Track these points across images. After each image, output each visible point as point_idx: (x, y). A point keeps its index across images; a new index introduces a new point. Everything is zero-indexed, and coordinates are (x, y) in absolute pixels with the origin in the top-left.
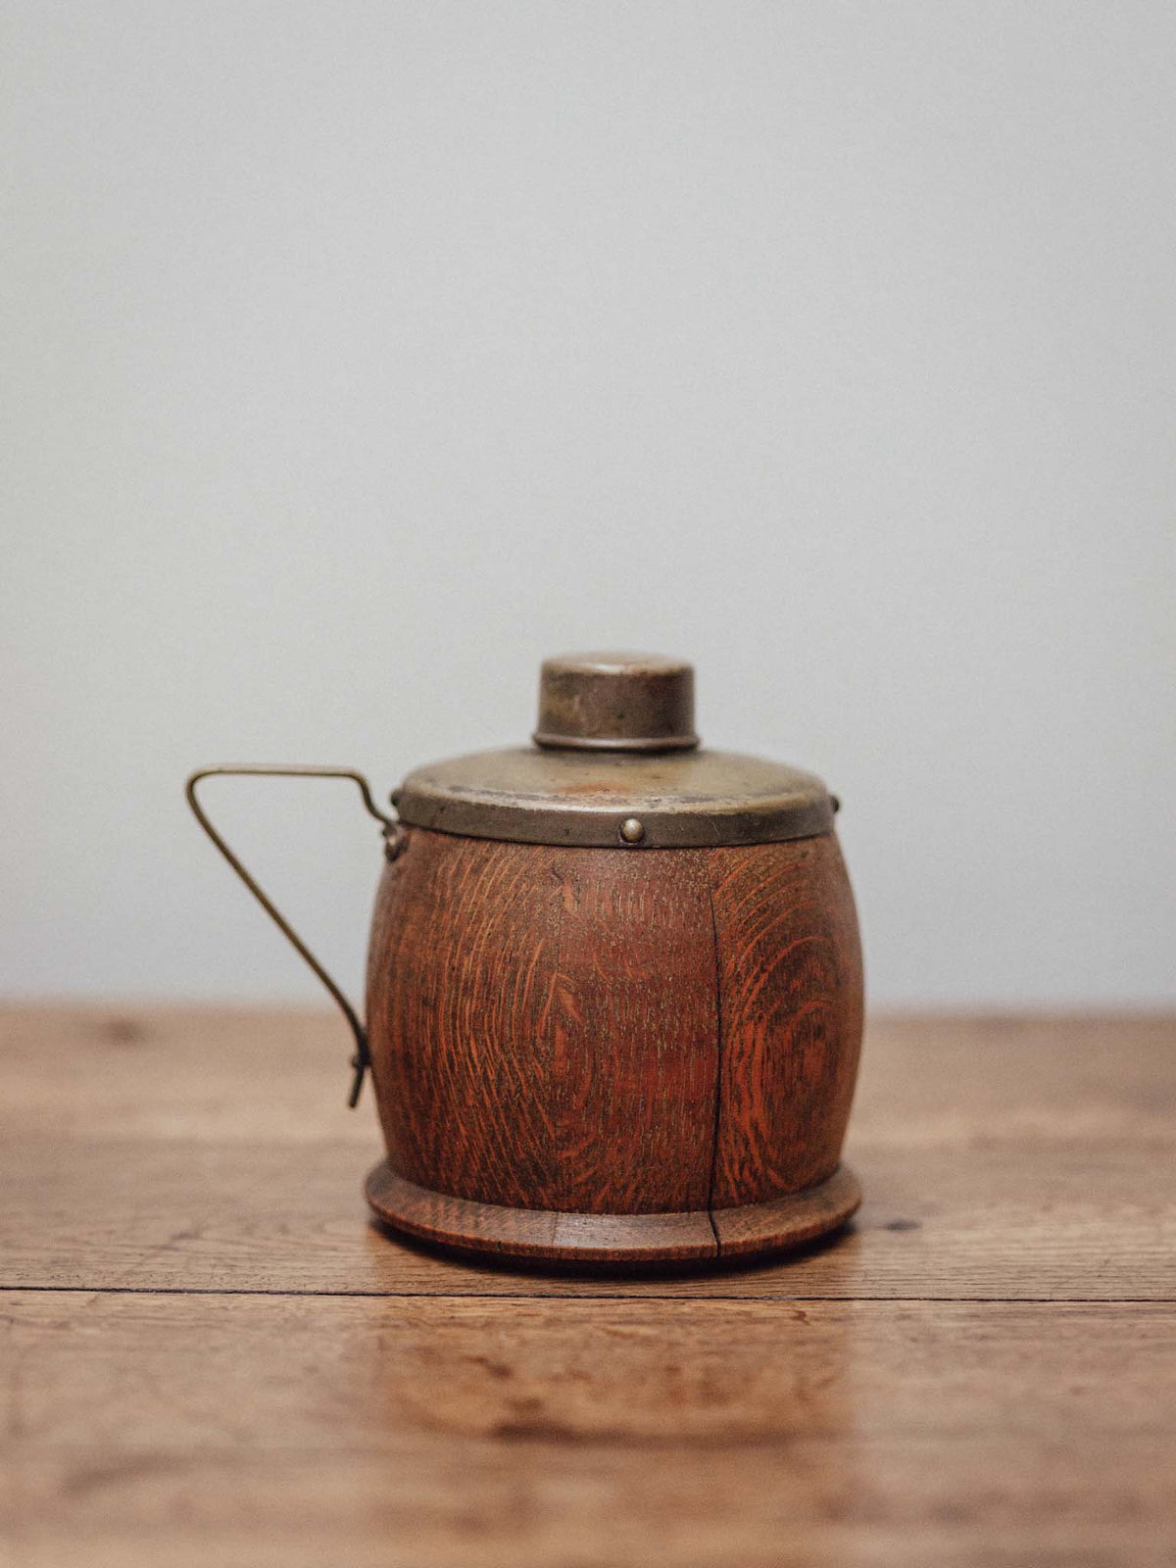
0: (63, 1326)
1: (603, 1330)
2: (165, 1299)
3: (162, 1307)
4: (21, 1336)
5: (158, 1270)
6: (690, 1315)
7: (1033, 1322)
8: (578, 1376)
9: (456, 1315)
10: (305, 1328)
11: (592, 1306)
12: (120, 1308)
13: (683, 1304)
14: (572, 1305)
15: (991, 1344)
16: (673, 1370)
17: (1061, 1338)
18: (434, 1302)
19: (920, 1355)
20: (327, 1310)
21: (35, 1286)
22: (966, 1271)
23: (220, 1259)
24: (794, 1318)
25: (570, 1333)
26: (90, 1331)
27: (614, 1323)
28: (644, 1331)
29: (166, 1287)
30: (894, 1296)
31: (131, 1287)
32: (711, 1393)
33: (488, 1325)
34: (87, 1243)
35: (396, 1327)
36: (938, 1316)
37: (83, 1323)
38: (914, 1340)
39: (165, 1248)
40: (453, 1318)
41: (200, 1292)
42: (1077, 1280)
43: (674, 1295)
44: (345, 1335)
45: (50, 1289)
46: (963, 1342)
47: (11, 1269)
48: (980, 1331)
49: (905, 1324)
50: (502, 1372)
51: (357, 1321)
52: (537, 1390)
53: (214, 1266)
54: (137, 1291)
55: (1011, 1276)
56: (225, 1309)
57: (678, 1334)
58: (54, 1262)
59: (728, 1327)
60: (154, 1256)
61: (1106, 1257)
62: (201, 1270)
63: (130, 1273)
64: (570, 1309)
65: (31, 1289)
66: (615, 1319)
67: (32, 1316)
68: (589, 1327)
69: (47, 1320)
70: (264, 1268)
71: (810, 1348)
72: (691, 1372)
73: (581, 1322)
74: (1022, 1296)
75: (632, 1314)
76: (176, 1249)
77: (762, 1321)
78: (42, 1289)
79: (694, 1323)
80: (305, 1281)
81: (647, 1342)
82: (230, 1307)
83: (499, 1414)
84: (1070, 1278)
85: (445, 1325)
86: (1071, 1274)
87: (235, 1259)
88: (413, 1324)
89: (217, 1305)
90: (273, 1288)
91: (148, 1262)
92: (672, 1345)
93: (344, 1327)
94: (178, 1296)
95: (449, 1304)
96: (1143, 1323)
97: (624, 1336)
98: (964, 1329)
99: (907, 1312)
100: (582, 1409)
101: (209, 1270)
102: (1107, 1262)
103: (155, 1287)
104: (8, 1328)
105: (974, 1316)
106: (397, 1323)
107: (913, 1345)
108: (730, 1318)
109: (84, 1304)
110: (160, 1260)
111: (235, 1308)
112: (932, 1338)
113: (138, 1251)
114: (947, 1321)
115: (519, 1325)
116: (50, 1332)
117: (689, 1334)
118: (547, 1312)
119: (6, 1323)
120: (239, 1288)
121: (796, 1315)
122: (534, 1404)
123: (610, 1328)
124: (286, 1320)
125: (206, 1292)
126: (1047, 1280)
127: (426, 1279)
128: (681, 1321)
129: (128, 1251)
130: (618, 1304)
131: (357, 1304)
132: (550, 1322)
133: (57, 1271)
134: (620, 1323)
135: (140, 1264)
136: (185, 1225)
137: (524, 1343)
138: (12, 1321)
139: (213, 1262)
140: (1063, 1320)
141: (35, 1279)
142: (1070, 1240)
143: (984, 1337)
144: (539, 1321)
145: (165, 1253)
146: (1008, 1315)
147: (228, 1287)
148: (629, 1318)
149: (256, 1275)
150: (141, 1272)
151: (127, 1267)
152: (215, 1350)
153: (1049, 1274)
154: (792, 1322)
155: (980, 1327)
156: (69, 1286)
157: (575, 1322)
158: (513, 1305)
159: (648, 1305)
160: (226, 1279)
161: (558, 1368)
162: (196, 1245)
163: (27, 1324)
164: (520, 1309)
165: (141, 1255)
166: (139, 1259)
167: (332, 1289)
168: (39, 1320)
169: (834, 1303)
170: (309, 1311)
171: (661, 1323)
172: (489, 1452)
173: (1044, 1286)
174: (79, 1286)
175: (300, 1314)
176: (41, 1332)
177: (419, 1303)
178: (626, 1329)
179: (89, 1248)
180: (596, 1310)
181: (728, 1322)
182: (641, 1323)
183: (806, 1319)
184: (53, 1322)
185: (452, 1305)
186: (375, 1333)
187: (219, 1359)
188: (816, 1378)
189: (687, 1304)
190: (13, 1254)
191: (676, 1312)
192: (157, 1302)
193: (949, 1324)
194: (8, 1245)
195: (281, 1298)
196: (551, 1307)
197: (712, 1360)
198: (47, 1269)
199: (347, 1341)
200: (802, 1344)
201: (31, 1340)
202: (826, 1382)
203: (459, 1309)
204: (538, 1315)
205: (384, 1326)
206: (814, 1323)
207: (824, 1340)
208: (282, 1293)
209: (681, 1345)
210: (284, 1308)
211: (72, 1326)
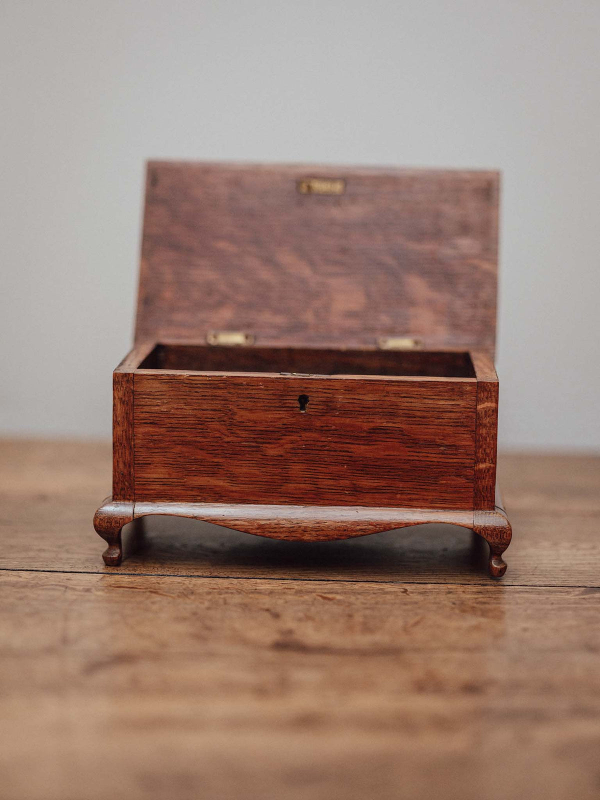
0: (88, 590)
1: (320, 596)
2: (133, 578)
3: (132, 582)
4: (70, 595)
5: (131, 564)
6: (358, 590)
7: (505, 596)
8: (308, 618)
9: (257, 588)
10: (192, 593)
11: (316, 585)
12: (113, 582)
13: (355, 584)
14: (307, 584)
15: (487, 606)
16: (350, 616)
17: (517, 604)
18: (248, 582)
20: (202, 585)
21: (77, 571)
23: (157, 559)
24: (403, 592)
25: (306, 597)
26: (99, 593)
27: (325, 593)
28: (338, 597)
29: (134, 572)
30: (445, 582)
31: (120, 572)
32: (367, 628)
33: (271, 593)
35: (232, 593)
36: (464, 592)
37: (97, 589)
38: (454, 604)
40: (256, 589)
41: (148, 575)
43: (351, 580)
44: (210, 597)
45: (84, 573)
46: (475, 605)
47: (68, 563)
48: (482, 600)
49: (450, 595)
50: (276, 616)
52: (290, 624)
54: (121, 574)
56: (158, 583)
57: (353, 599)
58: (87, 560)
61: (536, 566)
64: (307, 586)
65: (76, 572)
66: (326, 591)
67: (74, 585)
68: (314, 595)
69: (81, 588)
71: (409, 607)
72: (358, 618)
73: (311, 592)
77: (387, 593)
78: (81, 573)
79: (359, 594)
81: (339, 603)
82: (161, 583)
83: (274, 637)
85: (252, 593)
88: (239, 592)
89: (155, 582)
91: (126, 560)
92: (350, 604)
93: (209, 593)
94: (139, 577)
95: (254, 582)
96: (553, 597)
97: (330, 599)
98: (476, 598)
99: (451, 590)
100: (310, 634)
101: (153, 565)
102: (536, 567)
103: (130, 572)
104: (65, 591)
106: (232, 591)
107: (453, 606)
108: (375, 591)
109: (97, 580)
111: (163, 583)
112: (462, 603)
115: (284, 593)
116: (82, 593)
117: (357, 599)
118: (296, 587)
119: (64, 589)
121: (403, 590)
122: (290, 632)
123: (323, 595)
124: (185, 589)
125: (151, 575)
128: (354, 593)
130: (327, 584)
131: (214, 582)
133: (87, 564)
134: (329, 593)
137: (286, 602)
138: (67, 587)
140: (517, 595)
141: (78, 568)
143: (484, 603)
144: (293, 591)
148: (331, 591)
152: (153, 603)
154: (401, 594)
155: (482, 597)
156: (92, 571)
157: (309, 592)
158: (282, 583)
159: (340, 585)
161: (301, 615)
163: (73, 589)
164: (285, 586)
168: (78, 587)
170: (195, 585)
171: (345, 593)
172: (270, 655)
174: (96, 571)
175: (191, 586)
176: (79, 593)
177: (242, 582)
178: (330, 596)
180: (318, 587)
181: (374, 593)
182: (337, 593)
183: (408, 593)
184: (84, 589)
185: (256, 583)
186: (222, 596)
187: (155, 607)
188: (412, 621)
189: (357, 584)
190: (69, 556)
191: (352, 588)
192: (130, 580)
193: (468, 596)
194: (67, 551)
195: (183, 579)
196: (298, 585)
197: (368, 612)
198: (83, 563)
199: (210, 600)
200: (405, 604)
201: (74, 597)
202: (417, 624)
203: (257, 585)
204: (293, 589)
205: (227, 593)
206: (411, 595)
207: (416, 603)
208: (184, 576)
209: (354, 604)
210: (184, 584)
211: (93, 590)
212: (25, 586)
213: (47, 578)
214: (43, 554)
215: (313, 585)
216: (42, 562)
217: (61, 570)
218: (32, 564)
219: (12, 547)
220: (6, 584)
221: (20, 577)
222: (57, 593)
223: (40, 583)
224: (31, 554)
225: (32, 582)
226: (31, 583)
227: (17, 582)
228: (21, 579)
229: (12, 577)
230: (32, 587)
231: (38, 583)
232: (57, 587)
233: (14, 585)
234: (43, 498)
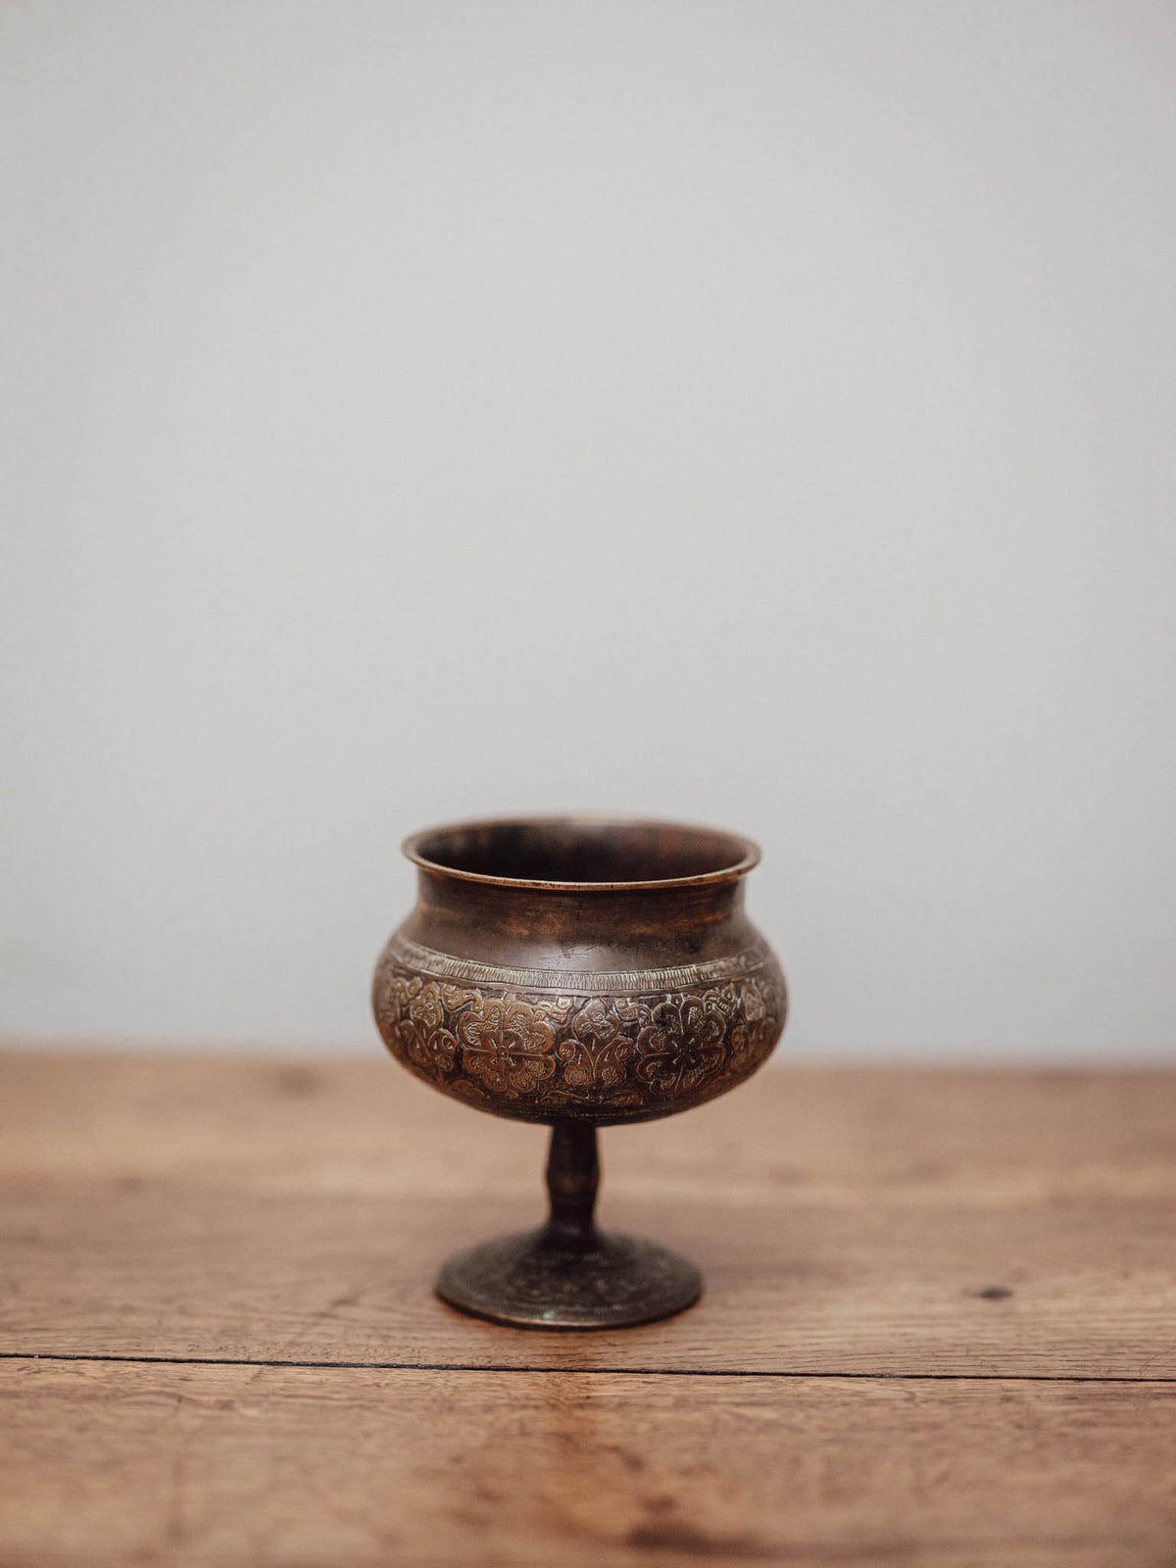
0: (226, 1405)
1: (730, 1413)
2: (323, 1374)
3: (321, 1384)
4: (188, 1418)
5: (319, 1340)
6: (808, 1395)
7: (1128, 1406)
8: (707, 1468)
9: (592, 1394)
10: (451, 1409)
11: (719, 1384)
12: (281, 1385)
13: (802, 1382)
14: (699, 1383)
15: (1092, 1432)
16: (797, 1462)
17: (1157, 1425)
18: (571, 1379)
19: (1027, 1445)
20: (473, 1388)
21: (204, 1358)
22: (1059, 1346)
23: (374, 1328)
24: (907, 1400)
25: (698, 1416)
26: (252, 1412)
27: (738, 1405)
28: (767, 1414)
29: (324, 1360)
30: (996, 1374)
31: (295, 1359)
32: (835, 1494)
33: (622, 1406)
34: (255, 1310)
35: (537, 1408)
36: (1039, 1398)
37: (246, 1404)
38: (1019, 1426)
39: (323, 1315)
40: (588, 1397)
41: (355, 1366)
42: (1164, 1357)
43: (793, 1371)
44: (489, 1417)
45: (218, 1362)
46: (1065, 1429)
47: (185, 1339)
48: (1080, 1416)
49: (1010, 1406)
50: (635, 1464)
51: (500, 1402)
52: (669, 1485)
53: (369, 1336)
54: (298, 1364)
55: (1102, 1351)
56: (378, 1385)
57: (798, 1417)
58: (223, 1332)
59: (841, 1410)
60: (316, 1324)
62: (358, 1341)
63: (292, 1344)
64: (697, 1387)
65: (200, 1362)
66: (739, 1400)
67: (196, 1393)
68: (715, 1409)
69: (213, 1399)
70: (415, 1338)
71: (921, 1436)
72: (814, 1466)
73: (708, 1403)
74: (1115, 1375)
75: (753, 1395)
76: (334, 1317)
77: (872, 1402)
78: (212, 1362)
79: (813, 1406)
80: (452, 1354)
81: (769, 1427)
82: (383, 1384)
83: (634, 1515)
84: (1157, 1354)
85: (581, 1406)
86: (1156, 1350)
87: (389, 1328)
88: (552, 1405)
89: (370, 1381)
90: (423, 1362)
91: (309, 1332)
92: (795, 1429)
93: (488, 1408)
94: (335, 1371)
95: (584, 1381)
97: (750, 1420)
98: (1066, 1413)
99: (1010, 1394)
100: (713, 1508)
101: (364, 1342)
103: (315, 1360)
104: (176, 1409)
105: (1072, 1398)
106: (537, 1403)
107: (1018, 1432)
108: (847, 1399)
109: (248, 1380)
110: (320, 1329)
111: (387, 1384)
112: (1038, 1425)
113: (299, 1319)
114: (1046, 1402)
115: (650, 1406)
116: (216, 1413)
117: (809, 1418)
118: (676, 1392)
119: (174, 1402)
120: (391, 1362)
121: (907, 1396)
122: (665, 1504)
123: (736, 1410)
124: (434, 1400)
125: (362, 1366)
126: (1138, 1357)
127: (562, 1352)
128: (801, 1403)
129: (292, 1318)
131: (500, 1381)
132: (680, 1404)
133: (226, 1341)
134: (744, 1405)
135: (301, 1334)
136: (342, 1289)
137: (656, 1428)
138: (180, 1399)
139: (368, 1331)
140: (1155, 1404)
141: (205, 1351)
142: (1149, 1311)
143: (1084, 1424)
144: (669, 1401)
145: (325, 1321)
146: (1103, 1398)
147: (380, 1361)
148: (753, 1399)
149: (407, 1347)
150: (303, 1343)
151: (290, 1337)
152: (367, 1435)
153: (1137, 1349)
154: (903, 1405)
155: (1080, 1411)
156: (236, 1358)
157: (702, 1403)
158: (644, 1382)
159: (768, 1384)
160: (380, 1351)
161: (688, 1459)
162: (355, 1312)
163: (195, 1403)
164: (650, 1388)
165: (303, 1323)
166: (298, 1329)
167: (478, 1364)
168: (205, 1399)
169: (943, 1381)
170: (455, 1388)
171: (782, 1404)
172: (626, 1563)
173: (1136, 1363)
174: (245, 1359)
175: (447, 1392)
176: (208, 1412)
177: (557, 1380)
178: (749, 1412)
179: (256, 1316)
180: (721, 1389)
181: (845, 1404)
182: (762, 1404)
183: (917, 1401)
184: (218, 1401)
185: (588, 1383)
186: (516, 1415)
187: (371, 1446)
188: (932, 1472)
189: (806, 1382)
190: (186, 1322)
191: (796, 1392)
192: (316, 1378)
193: (1051, 1408)
194: (182, 1311)
195: (430, 1373)
196: (679, 1385)
197: (833, 1449)
198: (216, 1340)
199: (491, 1425)
200: (914, 1430)
201: (196, 1423)
202: (942, 1478)
203: (593, 1387)
204: (668, 1395)
205: (525, 1407)
206: (923, 1405)
207: (935, 1426)
208: (431, 1367)
209: (801, 1431)
210: (433, 1386)
211: (236, 1405)
212: (91, 1398)
213: (138, 1376)
214: (132, 1319)
215: (710, 1384)
216: (127, 1337)
217: (170, 1356)
218: (104, 1342)
219: (66, 1302)
220: (50, 1391)
221: (82, 1374)
222: (158, 1413)
223: (122, 1387)
224: (106, 1319)
225: (108, 1386)
226: (104, 1388)
227: (75, 1388)
228: (82, 1381)
229: (62, 1376)
230: (107, 1398)
231: (118, 1389)
232: (162, 1399)
233: (67, 1394)
234: (131, 1185)
